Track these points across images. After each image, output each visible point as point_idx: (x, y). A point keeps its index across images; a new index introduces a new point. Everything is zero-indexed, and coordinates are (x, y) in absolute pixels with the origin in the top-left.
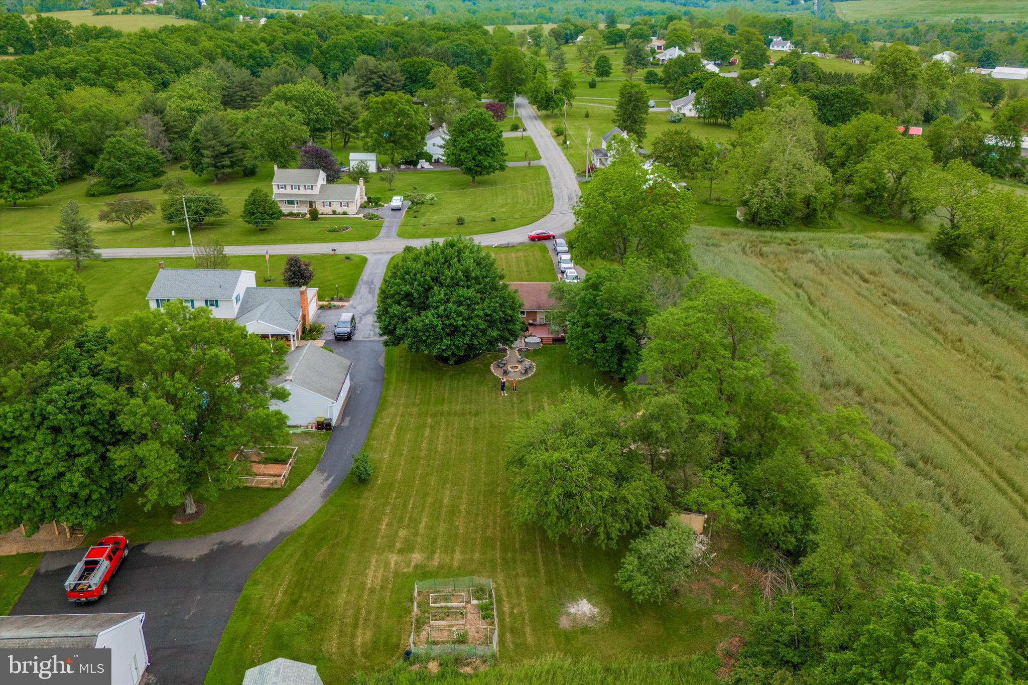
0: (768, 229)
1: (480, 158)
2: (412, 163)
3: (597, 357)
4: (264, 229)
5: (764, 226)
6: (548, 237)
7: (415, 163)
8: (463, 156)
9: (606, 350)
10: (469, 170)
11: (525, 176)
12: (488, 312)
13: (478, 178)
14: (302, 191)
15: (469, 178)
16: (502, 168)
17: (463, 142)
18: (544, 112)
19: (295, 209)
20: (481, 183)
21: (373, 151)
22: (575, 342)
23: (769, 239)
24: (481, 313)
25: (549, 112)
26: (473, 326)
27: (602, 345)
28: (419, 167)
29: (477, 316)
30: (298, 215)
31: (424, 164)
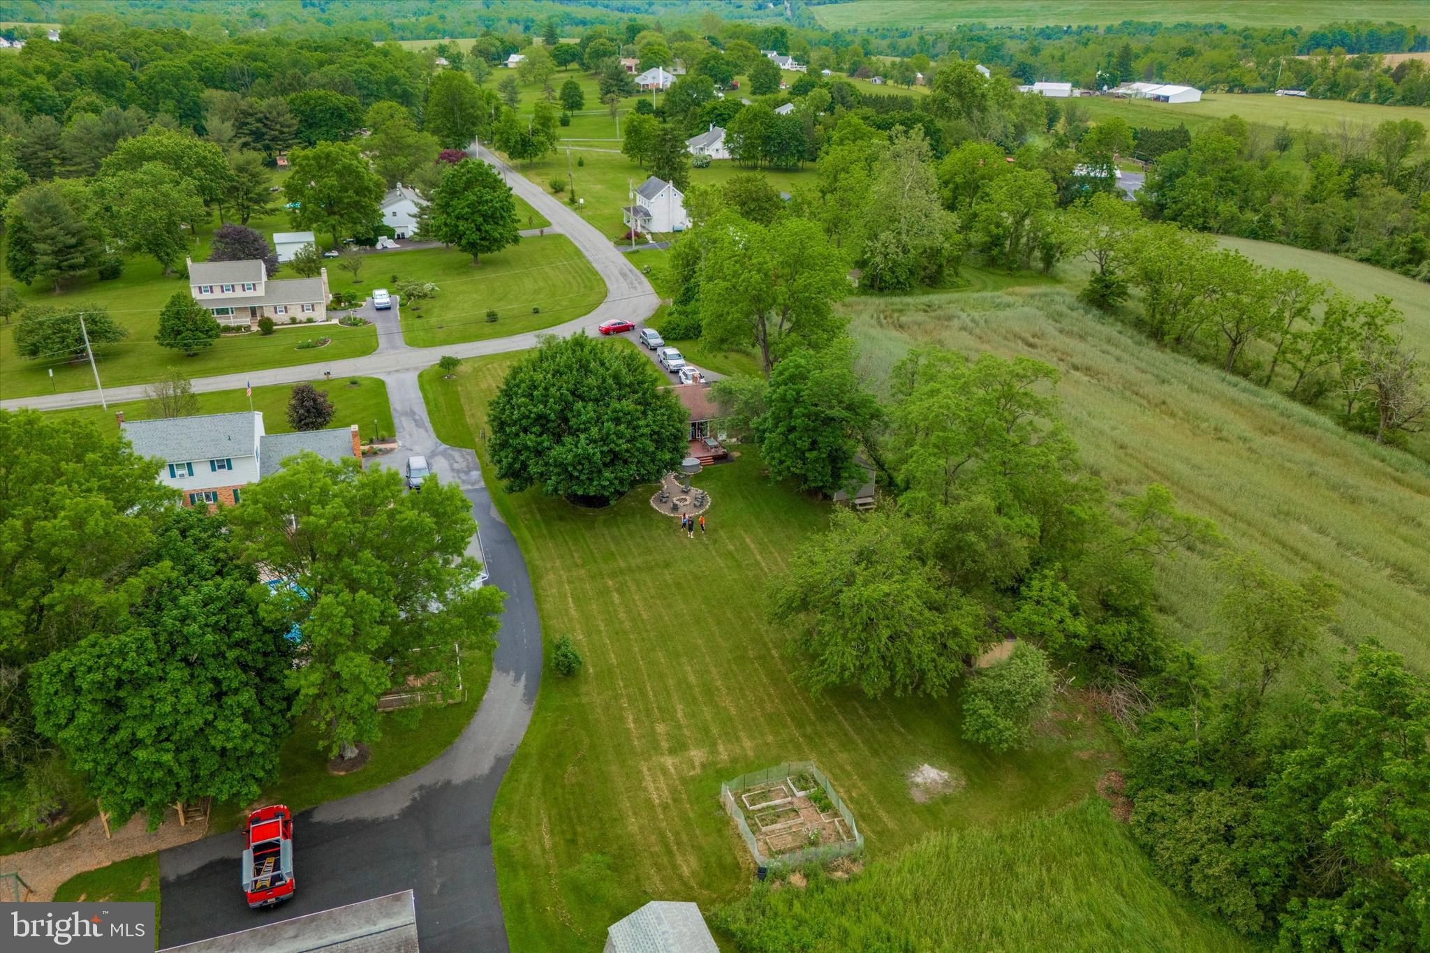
0: (892, 294)
1: (488, 227)
2: (367, 242)
3: (807, 470)
4: (195, 355)
5: (886, 291)
6: (627, 328)
7: (372, 242)
8: (462, 226)
9: (817, 460)
10: (472, 247)
11: (543, 249)
12: (657, 429)
13: (480, 256)
14: (239, 293)
15: (468, 256)
16: (516, 240)
17: (460, 206)
18: (519, 161)
19: (232, 321)
20: (486, 264)
21: (308, 229)
22: (777, 455)
23: (899, 307)
24: (646, 431)
25: (527, 161)
26: (638, 450)
27: (815, 453)
28: (379, 246)
29: (642, 435)
30: (238, 329)
31: (384, 242)
